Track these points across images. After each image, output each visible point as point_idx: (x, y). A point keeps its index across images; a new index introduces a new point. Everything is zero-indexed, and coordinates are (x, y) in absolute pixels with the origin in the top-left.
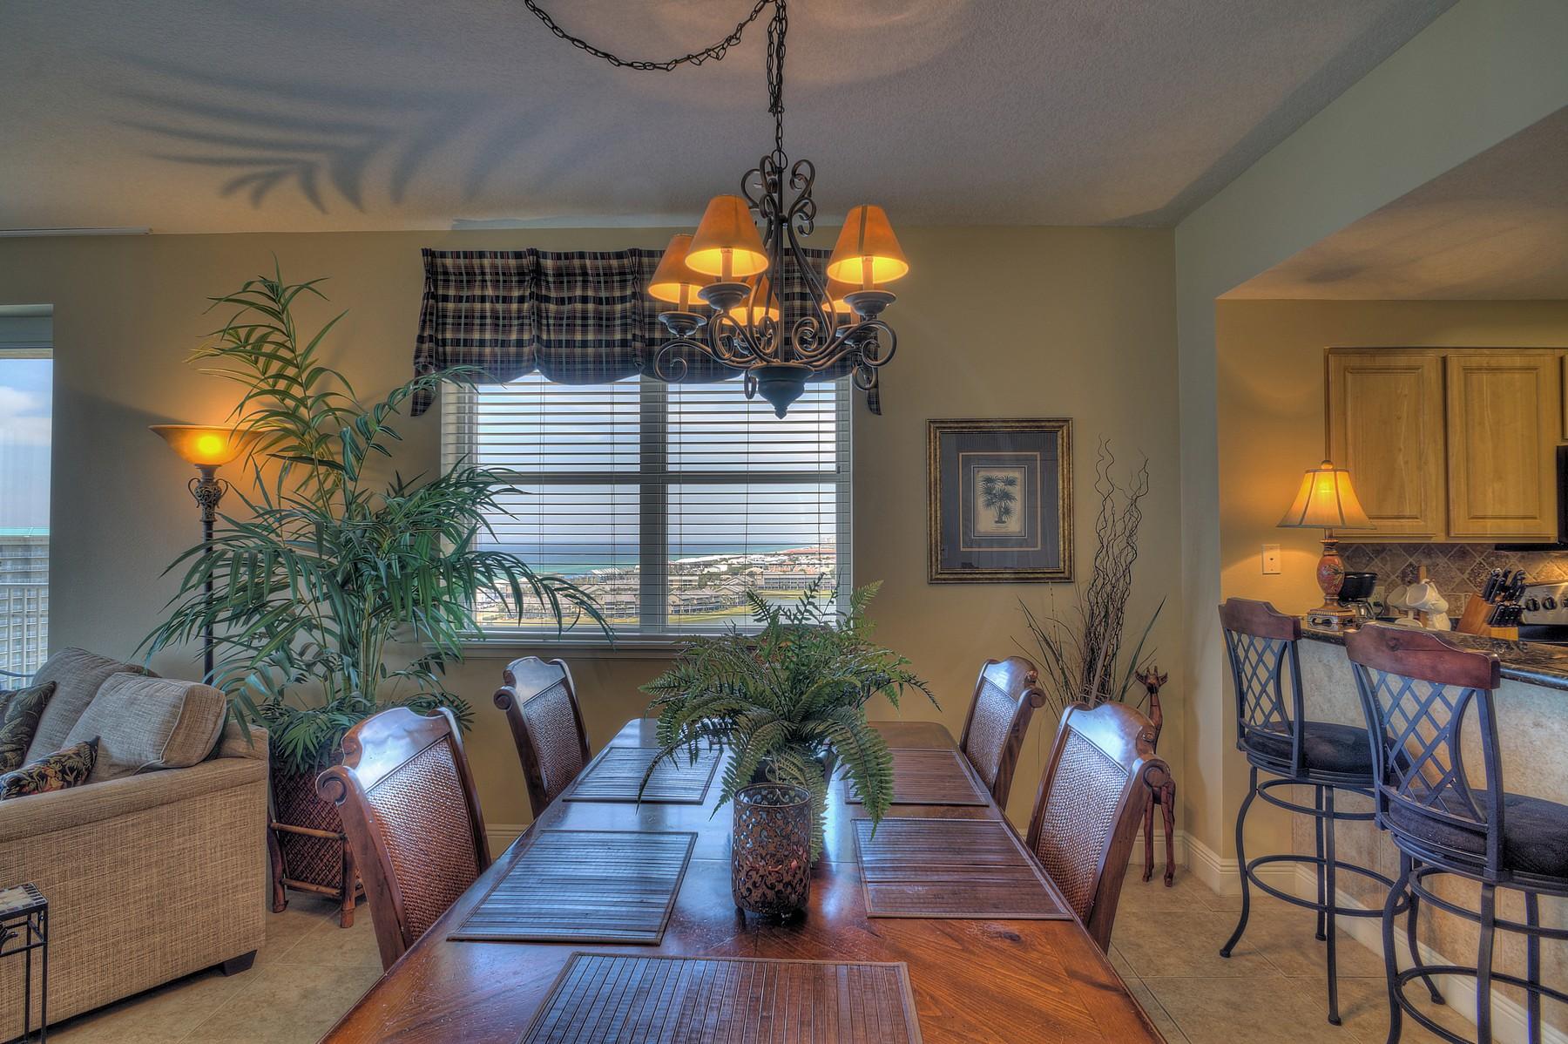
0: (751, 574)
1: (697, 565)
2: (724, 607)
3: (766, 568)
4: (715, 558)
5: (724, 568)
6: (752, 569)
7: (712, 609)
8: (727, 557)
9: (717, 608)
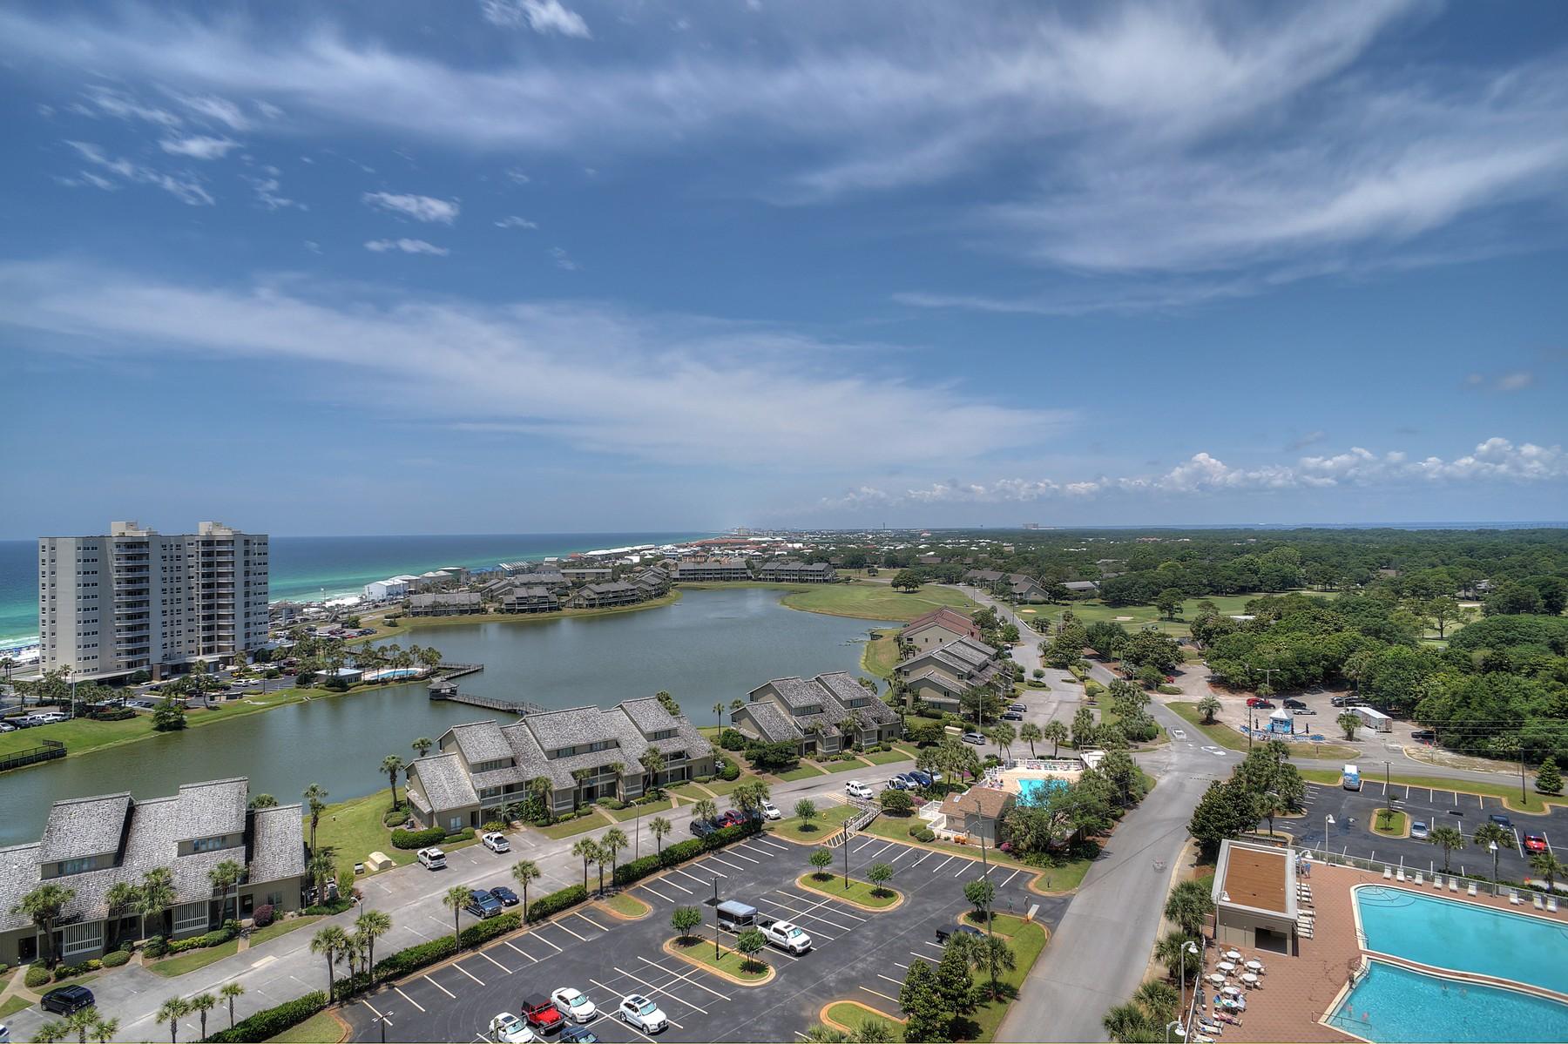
0: (665, 566)
1: (607, 557)
2: (639, 600)
3: (680, 559)
4: (626, 549)
5: (636, 559)
6: (665, 561)
7: (628, 602)
8: (638, 548)
9: (633, 601)
